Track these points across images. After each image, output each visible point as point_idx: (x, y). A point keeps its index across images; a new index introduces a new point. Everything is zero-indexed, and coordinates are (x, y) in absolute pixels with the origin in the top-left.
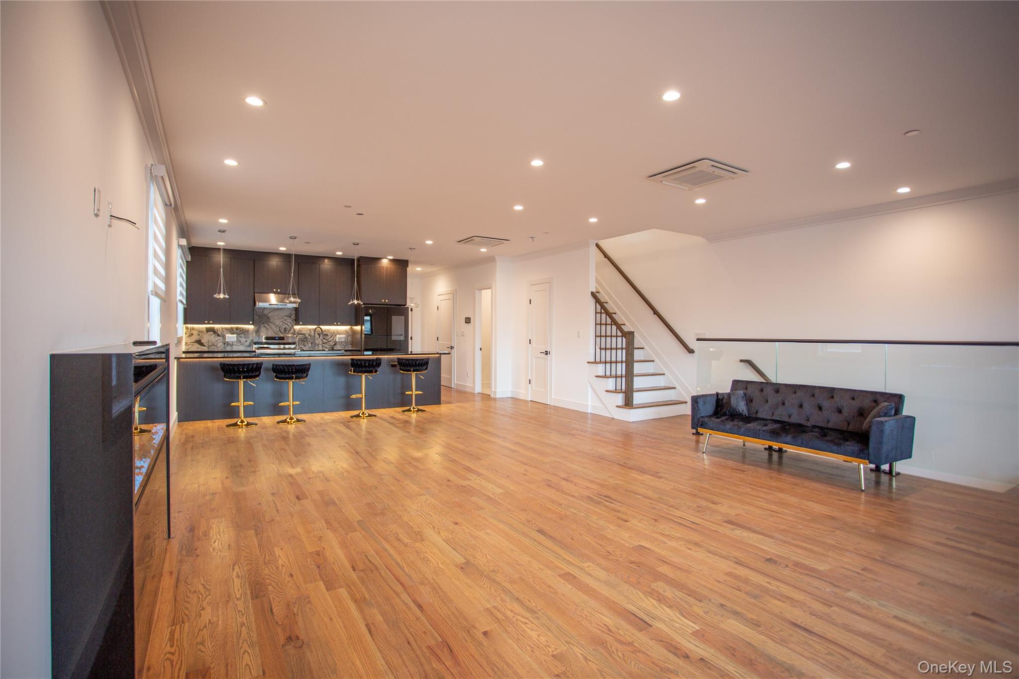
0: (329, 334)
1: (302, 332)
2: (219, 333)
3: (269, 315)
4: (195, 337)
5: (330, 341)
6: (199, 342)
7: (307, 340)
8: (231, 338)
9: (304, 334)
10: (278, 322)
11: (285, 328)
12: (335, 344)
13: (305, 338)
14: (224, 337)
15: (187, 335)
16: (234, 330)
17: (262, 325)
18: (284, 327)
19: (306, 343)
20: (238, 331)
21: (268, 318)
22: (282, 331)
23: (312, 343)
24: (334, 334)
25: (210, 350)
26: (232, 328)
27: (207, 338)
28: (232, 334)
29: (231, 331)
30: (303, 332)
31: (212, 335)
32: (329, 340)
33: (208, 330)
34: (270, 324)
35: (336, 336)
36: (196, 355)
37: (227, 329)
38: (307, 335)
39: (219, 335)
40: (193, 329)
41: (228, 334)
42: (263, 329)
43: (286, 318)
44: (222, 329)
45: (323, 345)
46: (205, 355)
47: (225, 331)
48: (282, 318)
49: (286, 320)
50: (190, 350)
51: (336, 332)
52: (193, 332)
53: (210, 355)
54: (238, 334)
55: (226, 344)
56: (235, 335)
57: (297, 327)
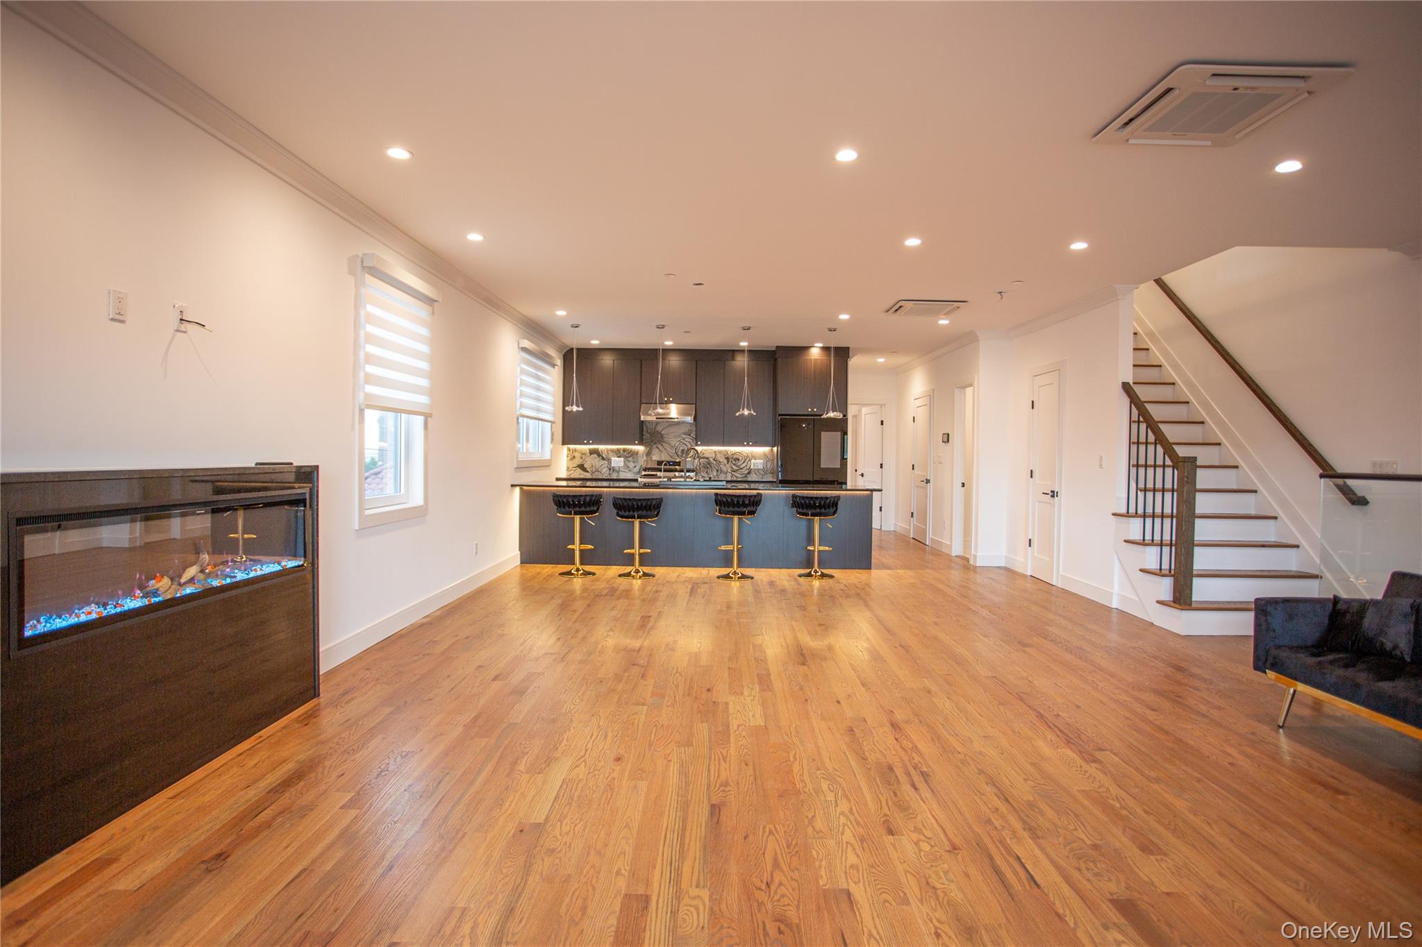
0: (741, 458)
1: (705, 456)
2: (604, 456)
3: (662, 433)
4: (577, 461)
5: (742, 469)
6: (582, 467)
7: (711, 467)
8: (617, 462)
9: (707, 458)
10: (674, 442)
11: (683, 450)
12: (749, 473)
13: (709, 464)
14: (609, 461)
15: (569, 458)
16: (621, 451)
17: (655, 446)
18: (681, 448)
19: (709, 470)
20: (625, 453)
21: (662, 436)
22: (680, 453)
23: (717, 471)
24: (748, 458)
25: (594, 477)
26: (619, 450)
27: (591, 462)
28: (618, 457)
29: (618, 453)
30: (706, 455)
31: (595, 458)
32: (742, 467)
33: (592, 452)
34: (663, 444)
35: (750, 460)
36: (579, 483)
37: (612, 451)
38: (711, 460)
39: (603, 459)
40: (575, 450)
41: (613, 456)
42: (655, 451)
43: (685, 436)
44: (607, 450)
45: (733, 473)
46: (588, 484)
47: (611, 454)
48: (679, 436)
49: (684, 439)
50: (572, 477)
51: (750, 456)
52: (576, 454)
53: (594, 484)
54: (626, 457)
55: (612, 469)
56: (622, 459)
57: (699, 449)
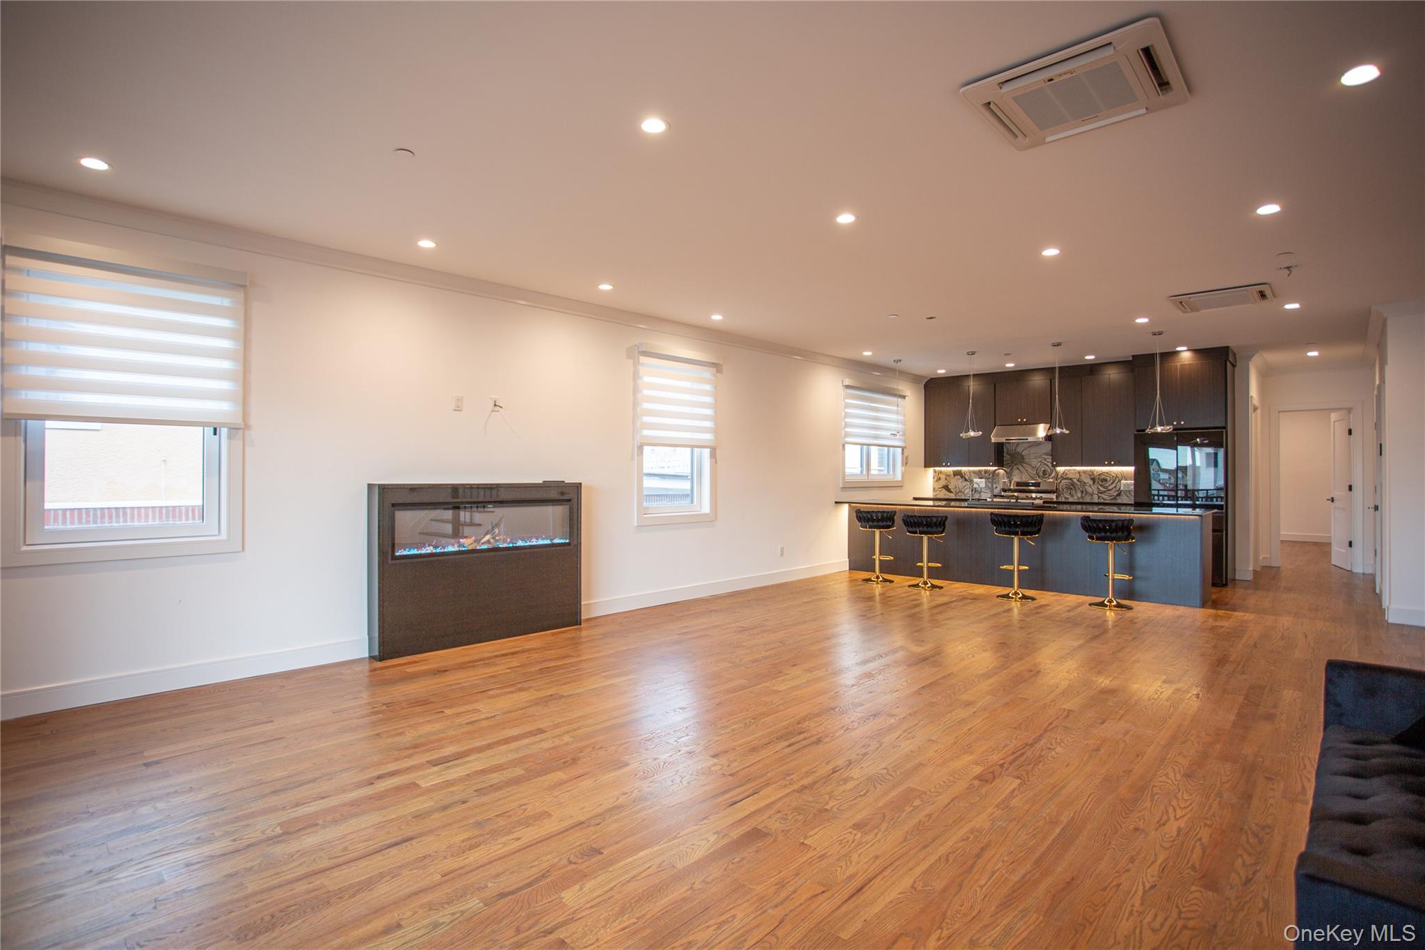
0: (1108, 479)
1: (1068, 476)
2: (967, 477)
3: (1023, 453)
4: (943, 482)
5: (1110, 490)
6: (946, 488)
7: (1075, 488)
8: (980, 483)
9: (1071, 479)
10: (1035, 463)
11: (1044, 471)
12: (1119, 495)
13: (1072, 485)
14: (971, 481)
15: (936, 479)
16: (983, 473)
17: (1015, 467)
18: (1043, 469)
19: (1073, 492)
20: (987, 475)
21: (1023, 457)
22: (1041, 474)
23: (1082, 492)
24: (1117, 478)
25: (957, 497)
26: (980, 471)
27: (955, 483)
28: (980, 478)
29: (980, 475)
30: (1070, 476)
31: (959, 479)
32: (1110, 488)
33: (956, 474)
34: (1025, 465)
35: (1120, 481)
36: (944, 503)
37: (974, 472)
38: (1075, 480)
39: (966, 480)
40: (941, 472)
41: (976, 478)
42: (1016, 472)
43: (1046, 457)
44: (970, 472)
45: (1100, 494)
46: (953, 503)
47: (973, 475)
48: (1040, 457)
49: (1045, 460)
50: (938, 497)
51: (1120, 476)
52: (941, 476)
53: (958, 504)
54: (987, 479)
55: (974, 490)
56: (984, 480)
57: (1060, 469)
